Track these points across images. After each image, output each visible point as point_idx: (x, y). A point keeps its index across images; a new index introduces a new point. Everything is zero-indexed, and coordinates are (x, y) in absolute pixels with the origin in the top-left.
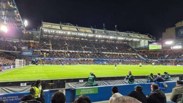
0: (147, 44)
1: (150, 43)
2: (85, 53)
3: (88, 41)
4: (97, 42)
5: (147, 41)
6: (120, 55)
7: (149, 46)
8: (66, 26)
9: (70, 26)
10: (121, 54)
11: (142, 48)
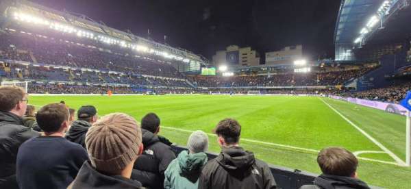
0: (198, 68)
1: (202, 66)
2: (113, 74)
3: (113, 54)
4: (127, 57)
5: (198, 64)
6: (165, 80)
7: (201, 70)
8: (80, 19)
9: (86, 21)
10: (167, 79)
11: (191, 73)
